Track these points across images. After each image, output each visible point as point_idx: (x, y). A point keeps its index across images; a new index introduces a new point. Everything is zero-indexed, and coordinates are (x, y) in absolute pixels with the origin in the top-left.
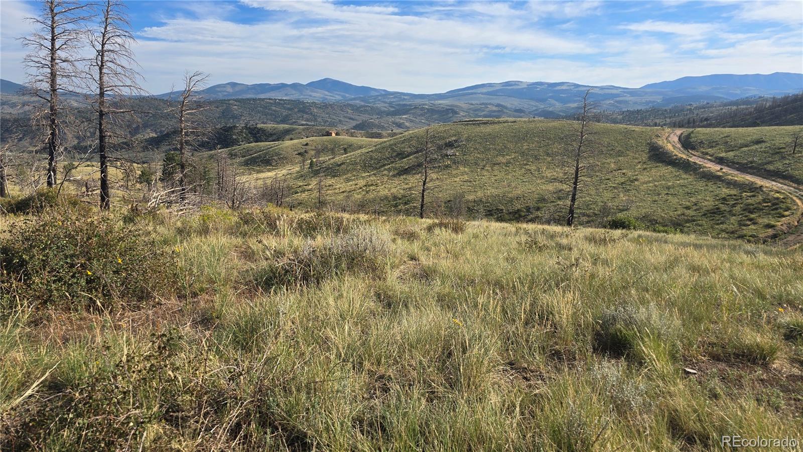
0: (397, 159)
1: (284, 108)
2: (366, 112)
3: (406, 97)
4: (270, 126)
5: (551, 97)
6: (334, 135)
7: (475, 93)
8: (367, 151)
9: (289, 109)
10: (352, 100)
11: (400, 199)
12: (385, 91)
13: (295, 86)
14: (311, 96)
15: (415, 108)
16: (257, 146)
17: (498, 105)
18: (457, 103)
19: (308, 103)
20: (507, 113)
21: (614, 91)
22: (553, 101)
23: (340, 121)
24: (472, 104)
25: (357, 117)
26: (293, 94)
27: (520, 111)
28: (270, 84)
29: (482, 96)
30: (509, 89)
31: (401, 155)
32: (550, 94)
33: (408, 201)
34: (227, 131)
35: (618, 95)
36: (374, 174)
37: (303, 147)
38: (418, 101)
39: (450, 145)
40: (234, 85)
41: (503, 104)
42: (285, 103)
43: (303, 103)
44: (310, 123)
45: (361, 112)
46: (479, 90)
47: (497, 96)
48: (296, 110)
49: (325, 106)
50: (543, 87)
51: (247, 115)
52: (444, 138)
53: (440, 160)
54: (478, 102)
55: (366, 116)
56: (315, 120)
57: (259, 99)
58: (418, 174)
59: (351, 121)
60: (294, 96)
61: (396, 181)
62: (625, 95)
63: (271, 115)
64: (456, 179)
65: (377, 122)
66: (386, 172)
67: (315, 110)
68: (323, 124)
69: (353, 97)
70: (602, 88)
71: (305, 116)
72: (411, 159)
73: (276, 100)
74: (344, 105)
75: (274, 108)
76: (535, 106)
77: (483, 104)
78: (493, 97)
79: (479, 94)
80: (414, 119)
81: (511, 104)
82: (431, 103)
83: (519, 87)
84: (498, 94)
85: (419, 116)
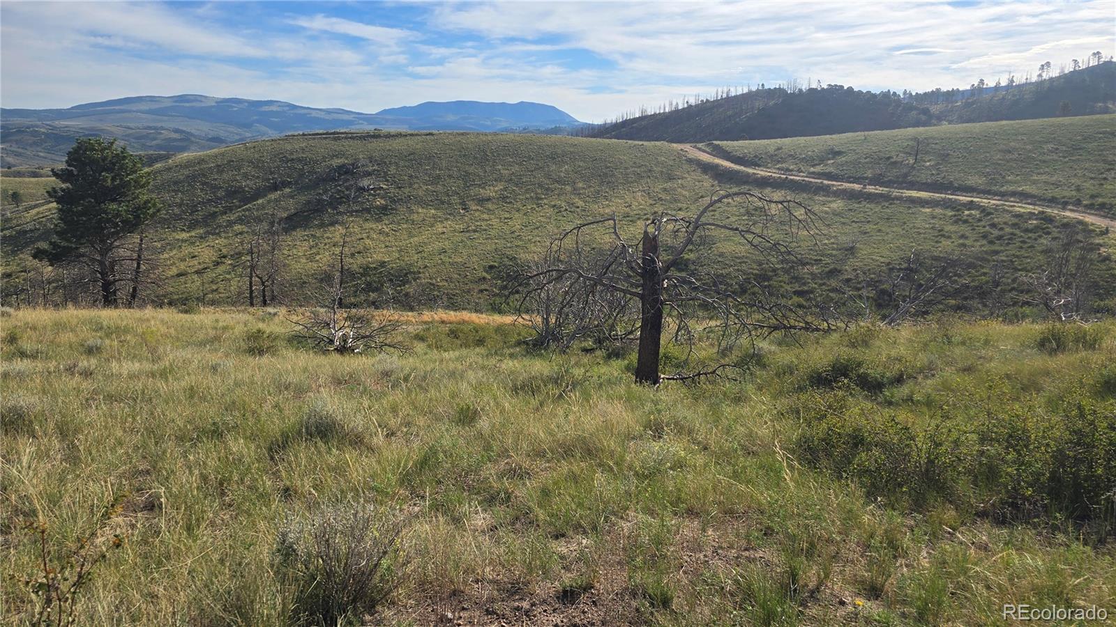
5: (258, 122)
7: (129, 111)
15: (20, 132)
17: (176, 131)
18: (98, 125)
20: (195, 142)
21: (345, 117)
22: (263, 128)
24: (129, 128)
29: (143, 116)
30: (185, 105)
32: (255, 118)
35: (350, 123)
41: (184, 129)
46: (133, 107)
47: (169, 116)
50: (241, 106)
54: (140, 125)
62: (360, 122)
70: (328, 111)
76: (237, 134)
77: (150, 128)
78: (165, 118)
79: (137, 112)
80: (20, 150)
81: (198, 130)
82: (47, 125)
83: (203, 105)
84: (170, 114)
85: (31, 145)
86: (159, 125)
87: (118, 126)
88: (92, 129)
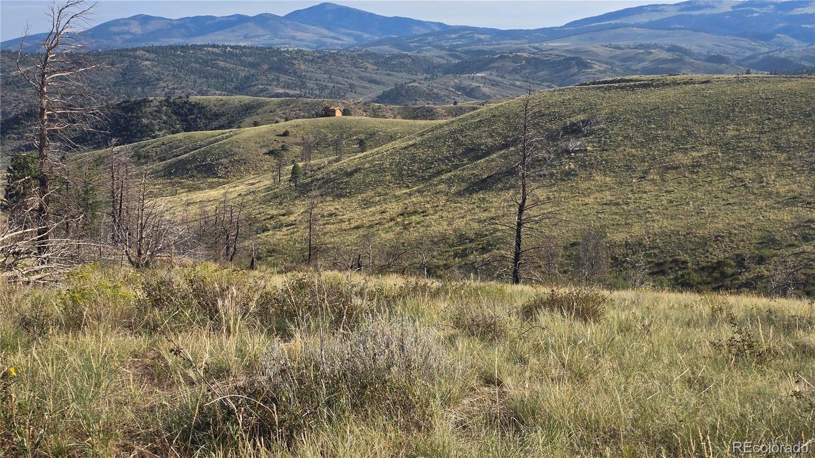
0: (466, 160)
1: (242, 63)
2: (402, 67)
3: (482, 37)
4: (213, 99)
5: (784, 31)
6: (338, 114)
7: (624, 26)
8: (404, 145)
9: (252, 65)
10: (375, 44)
11: (471, 241)
12: (440, 25)
13: (264, 20)
14: (294, 38)
15: (502, 57)
16: (189, 137)
17: (672, 49)
19: (288, 52)
20: (691, 64)
22: (787, 39)
23: (352, 86)
24: (618, 48)
25: (385, 78)
26: (259, 36)
27: (718, 59)
28: (215, 18)
29: (639, 31)
31: (474, 152)
32: (781, 25)
33: (488, 244)
34: (132, 110)
36: (419, 191)
37: (278, 138)
38: (508, 44)
39: (574, 130)
40: (144, 19)
41: (683, 45)
42: (244, 54)
43: (278, 52)
44: (291, 92)
45: (393, 68)
46: (631, 20)
47: (670, 29)
48: (265, 67)
49: (322, 58)
50: (765, 10)
51: (170, 78)
52: (561, 117)
53: (553, 160)
54: (631, 43)
55: (404, 75)
56: (303, 86)
57: (194, 47)
58: (509, 189)
59: (374, 86)
60: (261, 38)
61: (464, 204)
63: (216, 77)
64: (586, 200)
65: (424, 86)
66: (442, 187)
67: (302, 67)
68: (317, 92)
69: (376, 38)
71: (284, 78)
72: (493, 160)
73: (226, 47)
74: (360, 55)
75: (222, 64)
76: (749, 49)
77: (641, 46)
78: (664, 32)
79: (633, 26)
80: (499, 79)
81: (700, 46)
82: (534, 48)
83: (715, 11)
84: (672, 26)
85: (510, 73)
86: (653, 42)
87: (606, 46)
88: (576, 51)
